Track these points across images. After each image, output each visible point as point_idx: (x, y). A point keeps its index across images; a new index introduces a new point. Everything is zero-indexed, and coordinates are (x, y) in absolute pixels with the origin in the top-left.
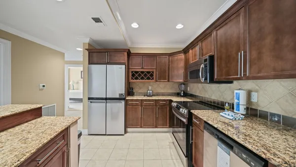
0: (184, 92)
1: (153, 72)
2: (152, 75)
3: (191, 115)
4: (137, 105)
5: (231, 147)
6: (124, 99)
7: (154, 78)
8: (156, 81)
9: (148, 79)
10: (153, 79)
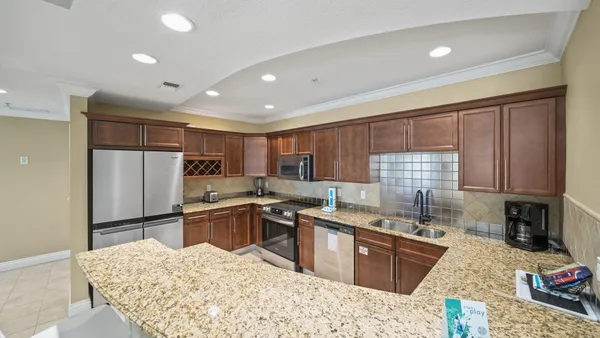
0: (262, 191)
1: (220, 162)
2: (218, 167)
3: (297, 216)
4: (202, 220)
5: (338, 229)
6: (181, 214)
7: (223, 172)
8: (226, 176)
9: (212, 172)
10: (220, 172)
